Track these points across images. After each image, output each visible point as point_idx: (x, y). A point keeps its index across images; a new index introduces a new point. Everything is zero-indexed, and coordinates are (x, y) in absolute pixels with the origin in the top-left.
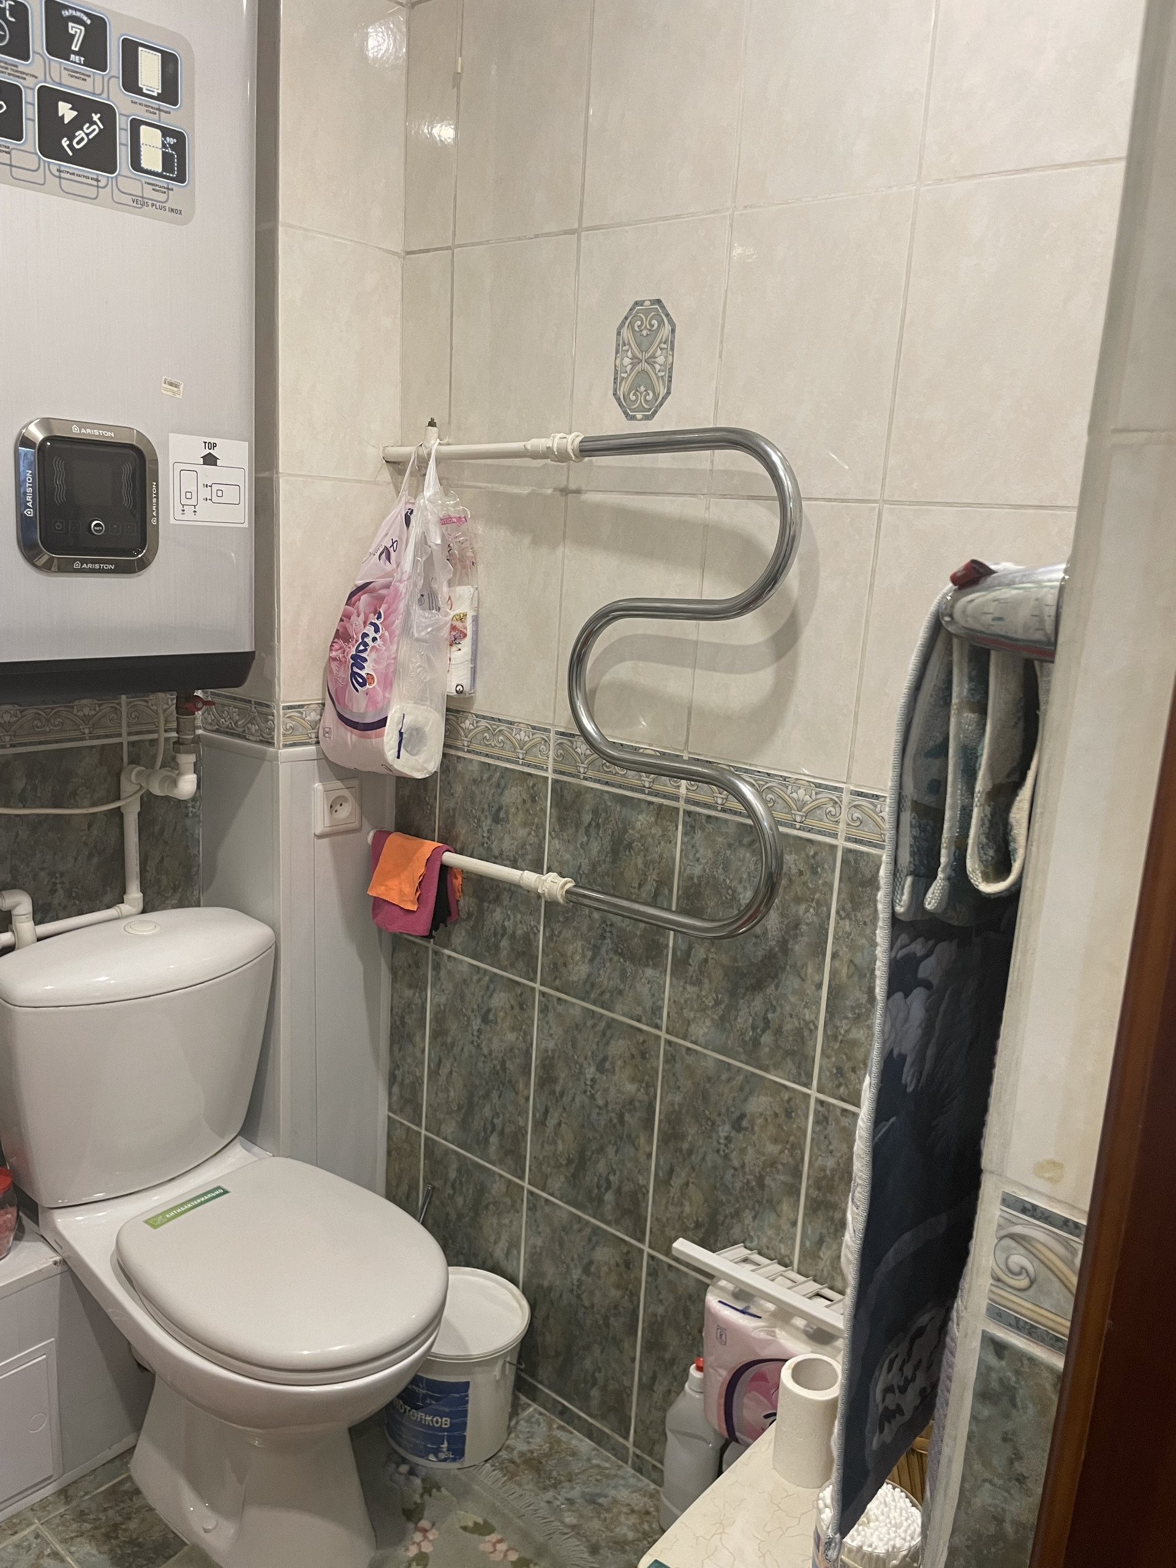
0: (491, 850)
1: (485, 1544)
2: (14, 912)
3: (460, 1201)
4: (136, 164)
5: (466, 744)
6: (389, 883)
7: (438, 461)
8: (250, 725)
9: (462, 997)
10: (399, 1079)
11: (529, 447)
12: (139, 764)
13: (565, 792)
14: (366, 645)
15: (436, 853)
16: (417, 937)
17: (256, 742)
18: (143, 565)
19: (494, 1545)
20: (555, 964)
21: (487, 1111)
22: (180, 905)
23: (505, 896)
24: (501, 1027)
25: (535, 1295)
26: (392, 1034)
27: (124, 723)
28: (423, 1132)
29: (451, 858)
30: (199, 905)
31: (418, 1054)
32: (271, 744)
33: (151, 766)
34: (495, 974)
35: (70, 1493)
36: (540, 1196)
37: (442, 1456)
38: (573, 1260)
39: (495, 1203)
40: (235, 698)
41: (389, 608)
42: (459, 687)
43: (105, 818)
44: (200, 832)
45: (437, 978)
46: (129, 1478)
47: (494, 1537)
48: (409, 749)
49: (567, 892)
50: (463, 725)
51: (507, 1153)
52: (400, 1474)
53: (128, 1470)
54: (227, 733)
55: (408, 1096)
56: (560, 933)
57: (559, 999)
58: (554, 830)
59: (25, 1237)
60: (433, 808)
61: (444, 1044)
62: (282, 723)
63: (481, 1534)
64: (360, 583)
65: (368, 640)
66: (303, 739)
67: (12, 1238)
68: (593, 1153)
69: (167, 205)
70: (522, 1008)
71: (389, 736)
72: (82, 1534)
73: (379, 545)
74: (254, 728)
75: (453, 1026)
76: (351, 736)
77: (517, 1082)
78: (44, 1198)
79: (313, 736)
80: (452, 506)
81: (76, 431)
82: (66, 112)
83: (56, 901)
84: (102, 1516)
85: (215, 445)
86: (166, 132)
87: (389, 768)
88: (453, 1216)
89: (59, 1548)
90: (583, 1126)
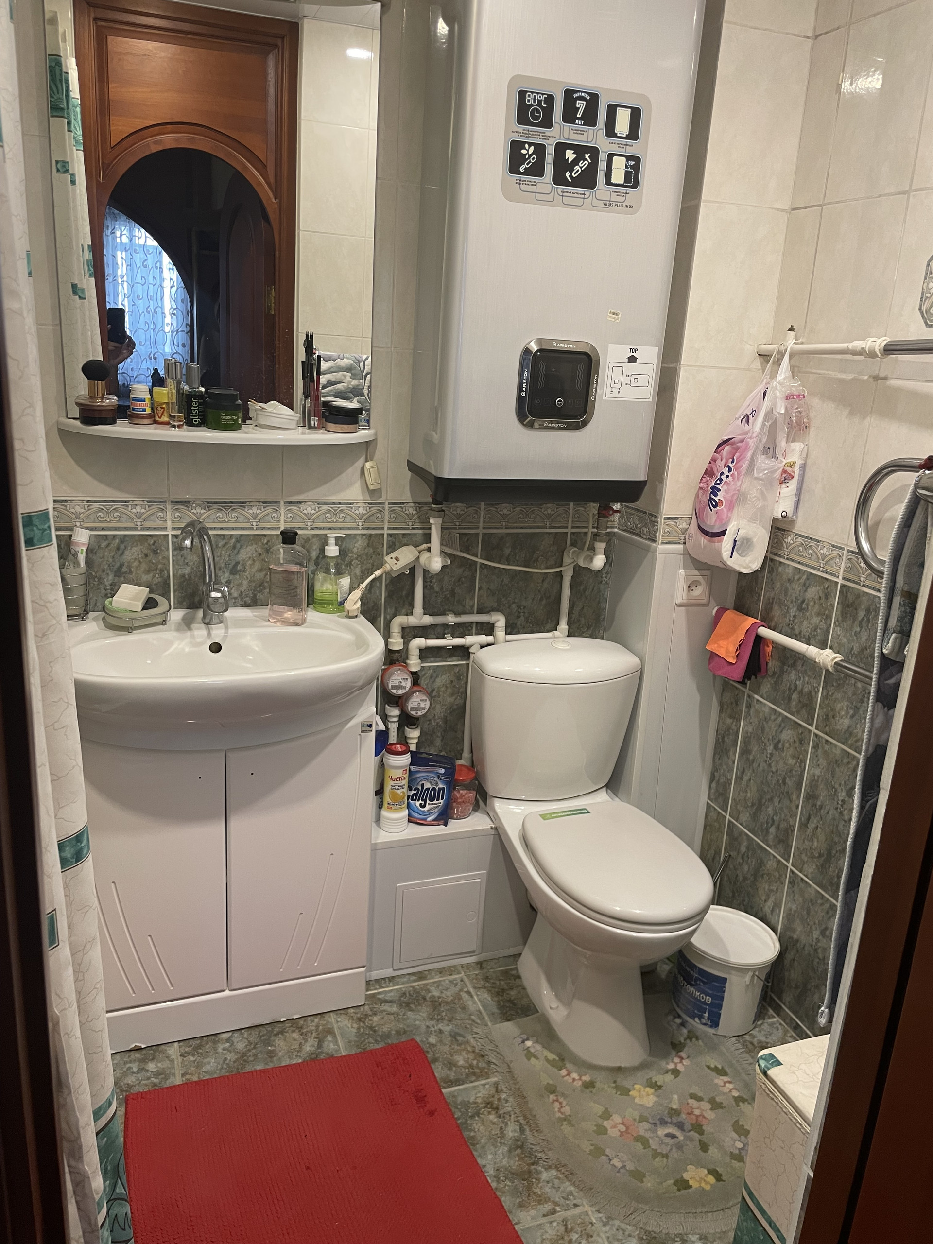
0: (794, 630)
1: (720, 1080)
2: (496, 625)
3: (746, 868)
4: (608, 182)
5: (786, 553)
6: (721, 643)
7: (791, 356)
8: (644, 528)
9: (763, 729)
10: (717, 779)
11: (850, 347)
12: (576, 547)
13: (849, 594)
14: (721, 480)
15: (754, 626)
16: (733, 681)
17: (646, 539)
18: (585, 423)
19: (725, 1083)
20: (827, 716)
21: (770, 810)
22: (591, 637)
23: (799, 663)
24: (786, 754)
25: (787, 944)
26: (715, 747)
27: (570, 521)
28: (728, 817)
29: (764, 631)
30: (602, 639)
31: (731, 763)
32: (654, 541)
33: (582, 549)
34: (786, 717)
35: (484, 965)
36: (798, 875)
37: (704, 1021)
38: (815, 924)
39: (768, 874)
40: (638, 510)
41: (740, 456)
42: (784, 513)
43: (552, 577)
44: (608, 594)
45: (748, 713)
46: (516, 969)
47: (726, 1079)
48: (740, 552)
49: (835, 663)
50: (786, 540)
51: (780, 841)
52: (675, 1023)
53: (516, 964)
54: (631, 532)
55: (721, 790)
56: (833, 694)
57: (827, 741)
58: (838, 621)
59: (479, 811)
60: (759, 596)
61: (748, 759)
62: (662, 527)
63: (718, 1074)
64: (725, 438)
65: (723, 477)
66: (676, 540)
67: (471, 809)
68: (837, 852)
69: (624, 204)
70: (801, 743)
71: (726, 543)
72: (485, 988)
73: (743, 412)
74: (646, 530)
75: (755, 749)
76: (703, 540)
77: (792, 793)
78: (491, 790)
79: (683, 538)
80: (796, 386)
81: (554, 346)
82: (570, 155)
83: (519, 623)
84: (498, 982)
85: (636, 350)
86: (629, 158)
87: (724, 564)
88: (741, 878)
89: (472, 990)
90: (832, 832)
